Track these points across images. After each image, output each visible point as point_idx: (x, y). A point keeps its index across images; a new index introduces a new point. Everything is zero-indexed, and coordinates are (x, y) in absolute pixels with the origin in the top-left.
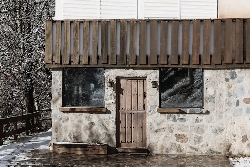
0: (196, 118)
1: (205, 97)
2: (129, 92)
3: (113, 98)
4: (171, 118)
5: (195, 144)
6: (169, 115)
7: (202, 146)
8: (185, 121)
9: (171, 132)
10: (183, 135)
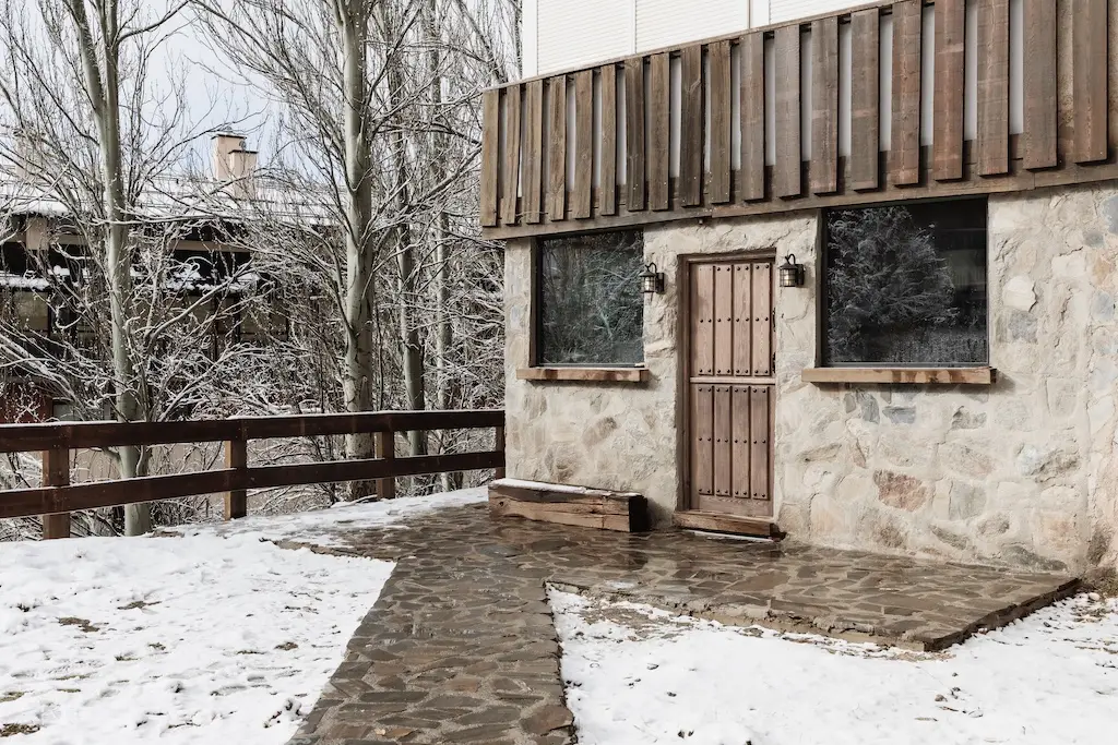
0: (955, 411)
1: (995, 321)
2: (723, 312)
3: (667, 332)
4: (859, 407)
5: (951, 517)
6: (853, 394)
7: (983, 529)
8: (912, 421)
9: (860, 465)
10: (905, 477)
